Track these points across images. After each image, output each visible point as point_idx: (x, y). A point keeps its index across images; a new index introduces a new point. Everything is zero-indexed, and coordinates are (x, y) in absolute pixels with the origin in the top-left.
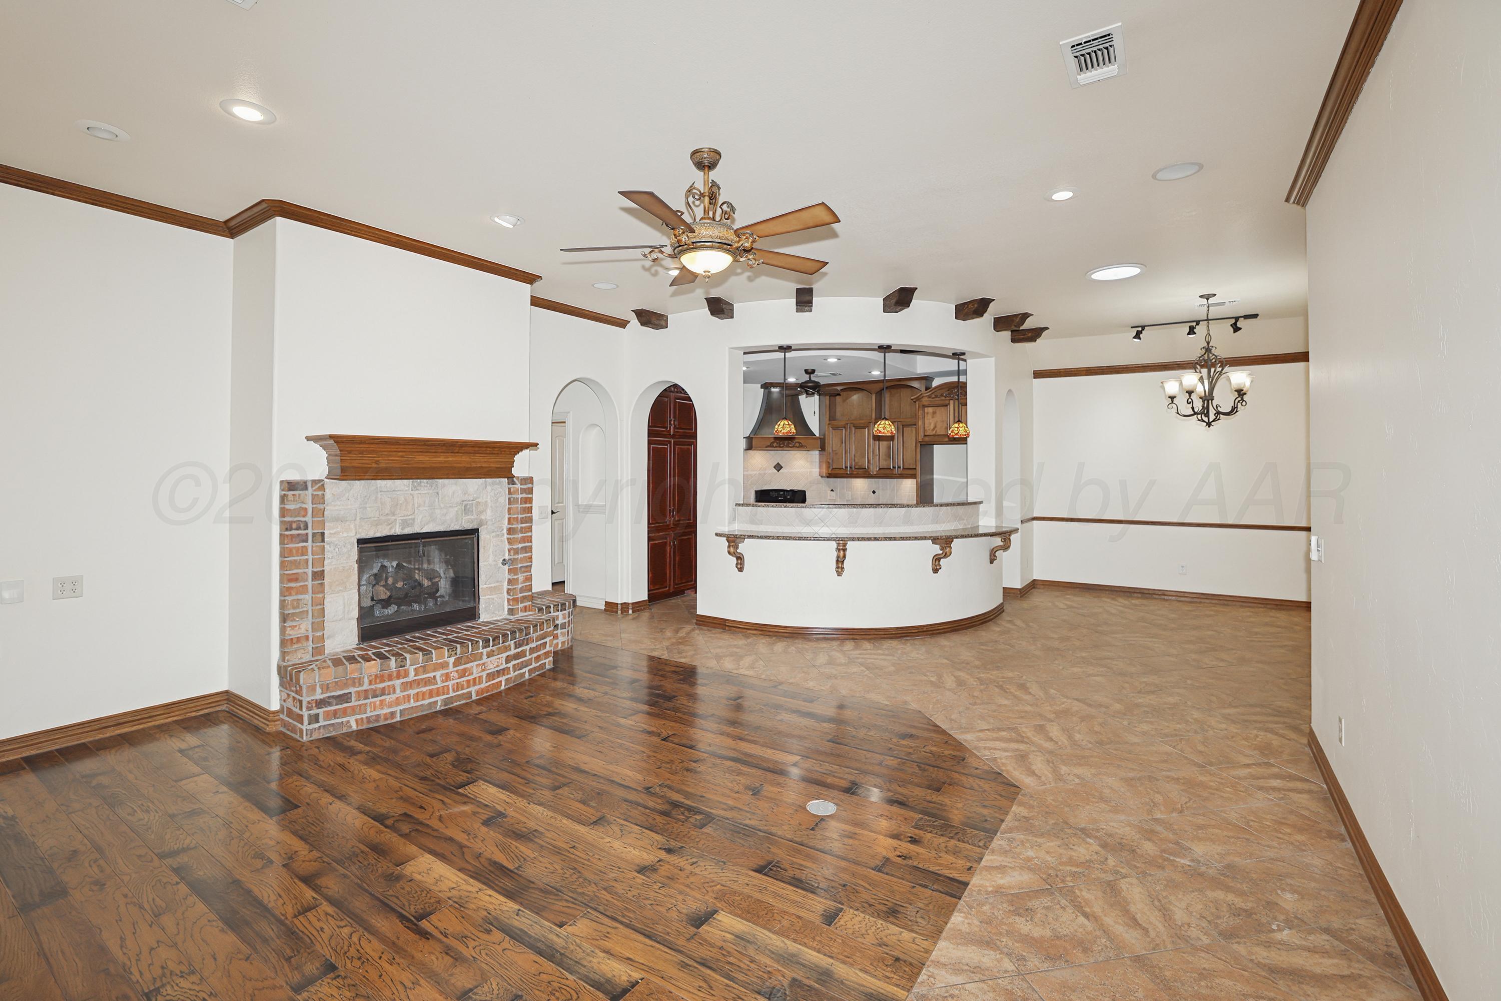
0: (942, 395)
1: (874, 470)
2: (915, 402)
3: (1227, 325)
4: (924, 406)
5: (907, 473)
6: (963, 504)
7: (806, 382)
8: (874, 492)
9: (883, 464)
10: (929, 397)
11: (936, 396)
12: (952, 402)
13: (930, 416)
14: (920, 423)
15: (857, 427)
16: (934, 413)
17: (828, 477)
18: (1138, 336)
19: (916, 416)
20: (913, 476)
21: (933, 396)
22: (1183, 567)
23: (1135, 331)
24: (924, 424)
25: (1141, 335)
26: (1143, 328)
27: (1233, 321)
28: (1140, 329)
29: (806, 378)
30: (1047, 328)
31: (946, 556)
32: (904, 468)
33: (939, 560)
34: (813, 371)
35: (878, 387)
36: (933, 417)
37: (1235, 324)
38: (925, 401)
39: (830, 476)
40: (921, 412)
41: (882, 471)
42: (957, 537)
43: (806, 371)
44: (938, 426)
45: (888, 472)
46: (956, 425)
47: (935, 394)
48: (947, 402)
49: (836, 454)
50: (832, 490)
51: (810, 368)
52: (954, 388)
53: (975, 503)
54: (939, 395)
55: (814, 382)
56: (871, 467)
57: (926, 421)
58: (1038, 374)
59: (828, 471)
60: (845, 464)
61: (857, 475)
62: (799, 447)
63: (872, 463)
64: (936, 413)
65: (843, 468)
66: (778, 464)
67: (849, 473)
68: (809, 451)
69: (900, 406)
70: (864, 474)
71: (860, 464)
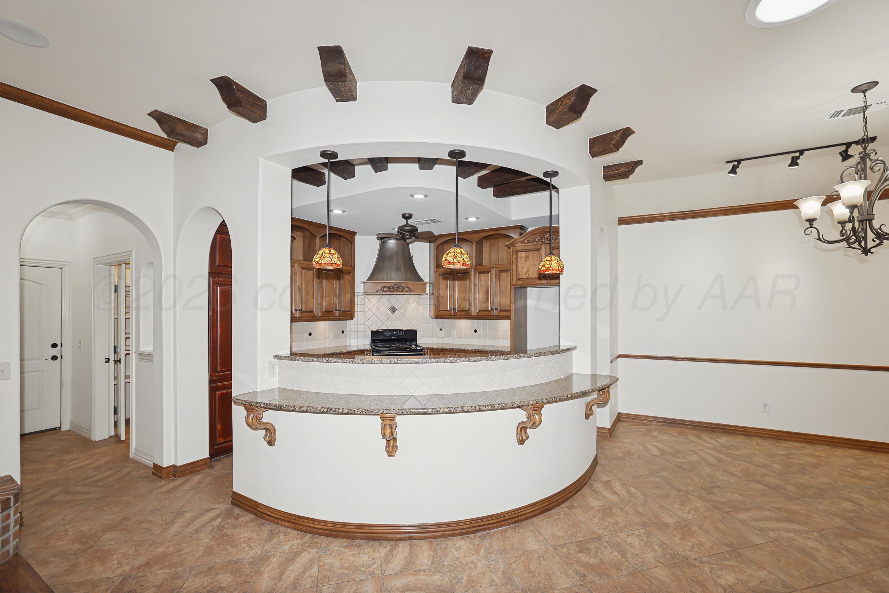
0: (534, 241)
1: (474, 312)
2: (509, 248)
3: (835, 153)
4: (518, 251)
5: (503, 315)
6: (556, 353)
7: (404, 226)
8: (476, 331)
9: (483, 306)
10: (522, 242)
11: (529, 242)
12: (543, 246)
13: (523, 261)
14: (514, 267)
16: (527, 257)
17: (436, 318)
18: (733, 171)
19: (510, 263)
20: (508, 317)
21: (526, 242)
22: (765, 405)
23: (731, 165)
24: (517, 268)
25: (737, 170)
26: (739, 161)
27: (844, 148)
28: (736, 163)
29: (404, 222)
30: (640, 162)
31: (534, 426)
32: (500, 310)
33: (526, 428)
34: (410, 216)
35: (478, 237)
36: (526, 261)
37: (846, 151)
38: (519, 246)
39: (438, 317)
40: (514, 257)
41: (482, 313)
42: (549, 402)
43: (404, 216)
44: (531, 270)
45: (486, 313)
46: (548, 258)
47: (528, 239)
48: (539, 246)
49: (442, 297)
50: (441, 330)
51: (407, 212)
52: (546, 233)
53: (568, 350)
54: (531, 240)
55: (411, 226)
56: (472, 309)
57: (520, 265)
58: (623, 221)
59: (436, 313)
60: (450, 306)
61: (460, 316)
62: (408, 291)
63: (472, 305)
64: (529, 257)
65: (448, 310)
66: (392, 307)
67: (453, 315)
68: (420, 295)
69: (498, 254)
70: (466, 315)
71: (462, 306)
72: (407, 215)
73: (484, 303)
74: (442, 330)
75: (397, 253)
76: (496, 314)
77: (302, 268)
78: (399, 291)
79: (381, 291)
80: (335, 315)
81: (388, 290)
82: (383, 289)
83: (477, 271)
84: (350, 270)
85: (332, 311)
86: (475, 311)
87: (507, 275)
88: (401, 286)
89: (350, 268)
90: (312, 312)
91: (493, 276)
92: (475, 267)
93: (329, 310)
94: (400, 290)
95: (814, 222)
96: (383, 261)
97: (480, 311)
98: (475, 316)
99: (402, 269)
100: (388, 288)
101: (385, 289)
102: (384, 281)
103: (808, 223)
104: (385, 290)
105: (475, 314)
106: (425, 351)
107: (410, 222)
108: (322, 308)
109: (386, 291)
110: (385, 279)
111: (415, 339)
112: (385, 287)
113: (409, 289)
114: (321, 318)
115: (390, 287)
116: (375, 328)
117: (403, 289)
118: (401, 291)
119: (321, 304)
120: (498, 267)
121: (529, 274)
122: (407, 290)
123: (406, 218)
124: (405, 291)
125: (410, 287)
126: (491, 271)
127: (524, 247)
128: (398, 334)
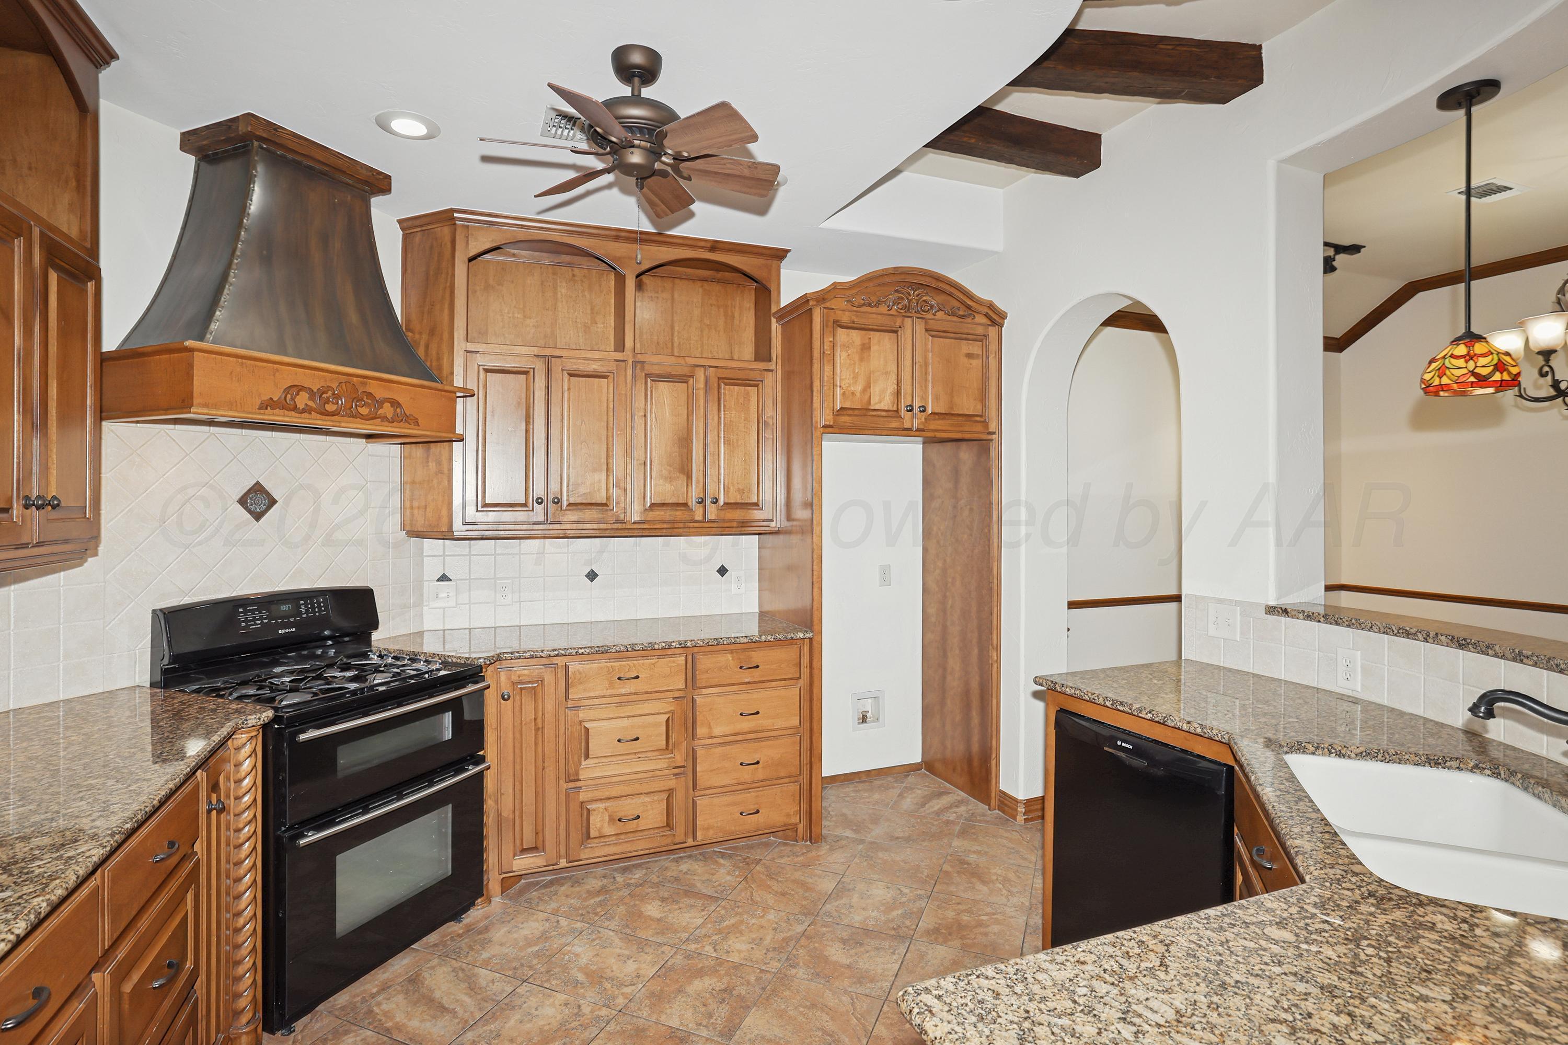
61: (575, 526)
62: (393, 420)
64: (870, 348)
65: (525, 505)
67: (546, 521)
72: (637, 58)
74: (448, 580)
76: (710, 516)
78: (358, 416)
81: (312, 404)
82: (293, 399)
83: (642, 369)
86: (636, 507)
87: (747, 396)
88: (369, 395)
91: (701, 394)
92: (634, 357)
94: (361, 411)
95: (1553, 356)
97: (652, 506)
98: (635, 523)
100: (316, 395)
101: (302, 400)
102: (298, 358)
103: (1541, 358)
104: (301, 406)
105: (636, 518)
109: (303, 411)
112: (301, 389)
113: (400, 411)
115: (322, 392)
117: (375, 409)
118: (366, 418)
120: (717, 367)
121: (869, 398)
122: (389, 416)
123: (633, 75)
124: (384, 418)
125: (401, 401)
126: (692, 377)
127: (857, 316)
128: (300, 613)
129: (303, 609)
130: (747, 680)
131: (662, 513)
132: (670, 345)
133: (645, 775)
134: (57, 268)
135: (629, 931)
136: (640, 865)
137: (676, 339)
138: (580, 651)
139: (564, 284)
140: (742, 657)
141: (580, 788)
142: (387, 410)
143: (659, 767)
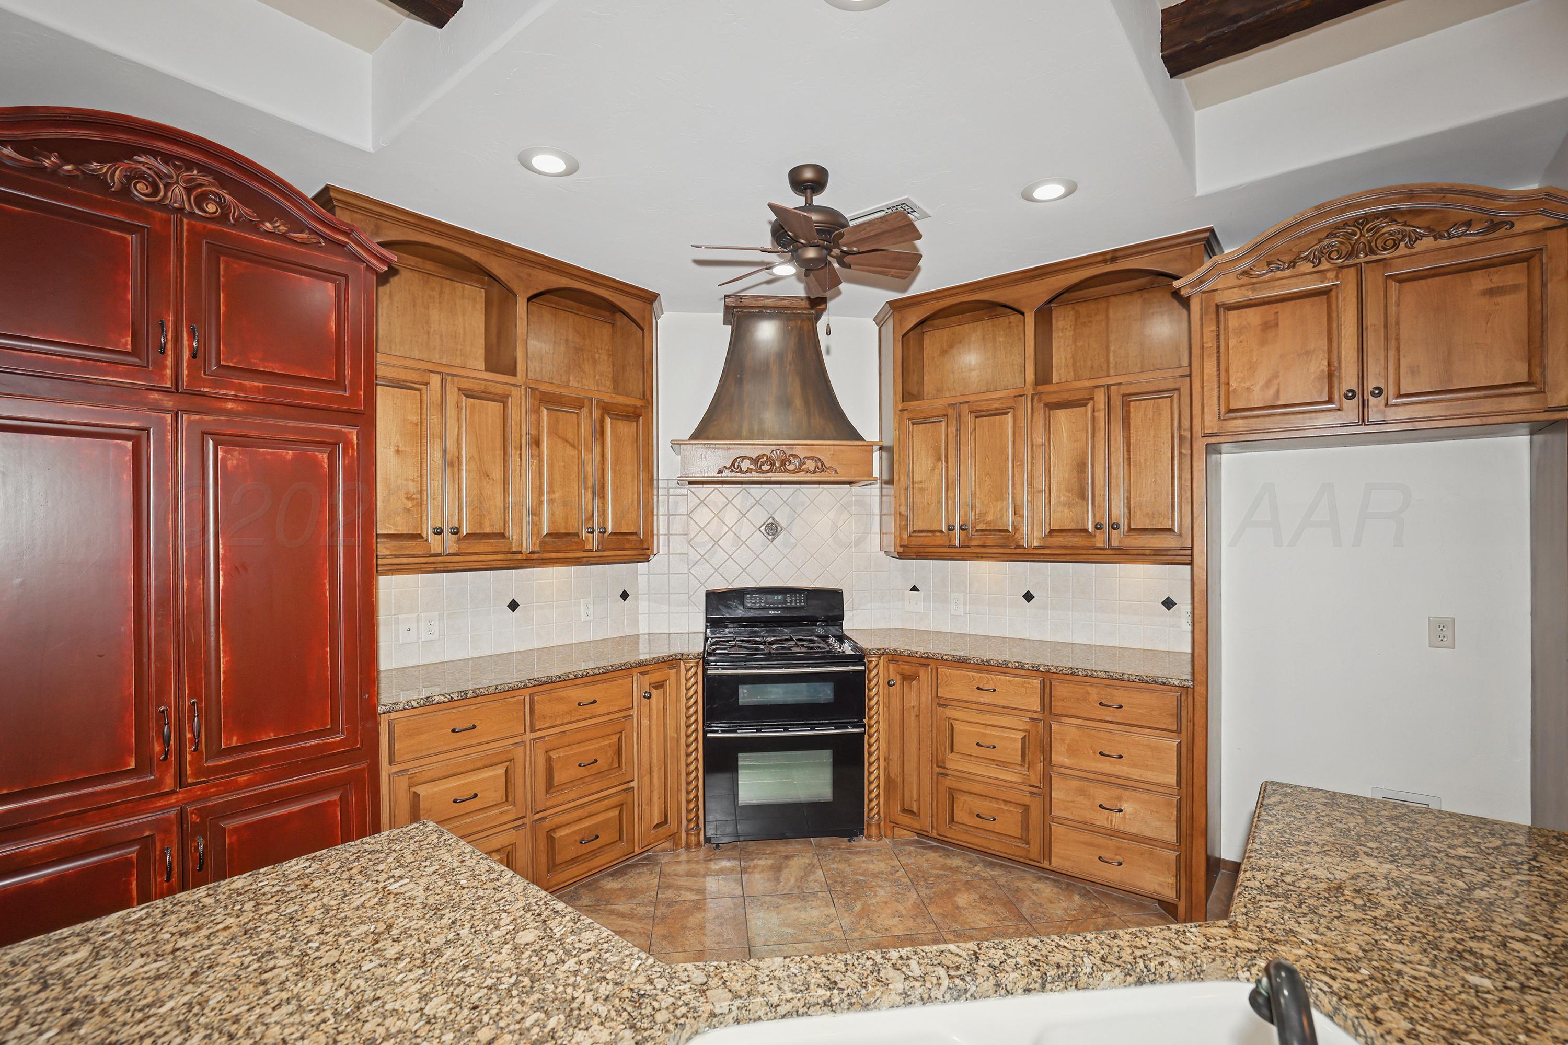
1: (1033, 536)
8: (1029, 597)
9: (1063, 517)
13: (1249, 341)
14: (1209, 368)
15: (979, 414)
17: (901, 556)
24: (1225, 370)
32: (1131, 530)
34: (820, 178)
35: (1042, 290)
38: (1229, 288)
39: (907, 552)
41: (1058, 540)
45: (1078, 540)
47: (1273, 256)
49: (922, 490)
50: (914, 589)
51: (808, 159)
52: (1361, 220)
54: (1287, 259)
55: (825, 211)
56: (1024, 529)
57: (1235, 360)
59: (901, 539)
60: (947, 519)
61: (983, 550)
62: (815, 472)
63: (1025, 513)
64: (1277, 325)
65: (941, 531)
66: (771, 521)
67: (957, 545)
68: (850, 483)
69: (1108, 348)
70: (1002, 547)
71: (989, 518)
72: (808, 175)
73: (1069, 505)
74: (918, 590)
75: (780, 356)
76: (1115, 543)
77: (459, 389)
78: (787, 471)
79: (732, 471)
80: (587, 547)
81: (753, 467)
82: (739, 466)
83: (1040, 400)
84: (635, 407)
85: (577, 535)
86: (1036, 534)
87: (1158, 410)
88: (795, 456)
89: (639, 403)
90: (502, 535)
91: (1101, 415)
92: (1034, 389)
93: (563, 531)
94: (791, 467)
96: (740, 381)
97: (1052, 531)
98: (1035, 548)
99: (798, 402)
100: (755, 461)
101: (745, 465)
102: (741, 439)
104: (744, 469)
105: (1036, 544)
106: (870, 662)
107: (818, 200)
108: (537, 525)
109: (746, 472)
110: (744, 433)
111: (838, 619)
112: (744, 458)
113: (819, 464)
114: (535, 556)
115: (759, 458)
116: (720, 585)
117: (801, 464)
118: (794, 472)
119: (535, 512)
120: (1118, 385)
121: (1278, 391)
122: (812, 469)
123: (806, 188)
124: (808, 471)
125: (822, 458)
126: (1092, 399)
127: (1254, 290)
128: (786, 602)
129: (788, 600)
130: (1108, 719)
131: (1061, 539)
132: (1105, 367)
133: (1004, 784)
134: (609, 414)
135: (926, 902)
136: (1001, 866)
137: (1111, 359)
138: (945, 657)
139: (1002, 333)
140: (1103, 693)
141: (947, 775)
142: (810, 465)
143: (1014, 780)
